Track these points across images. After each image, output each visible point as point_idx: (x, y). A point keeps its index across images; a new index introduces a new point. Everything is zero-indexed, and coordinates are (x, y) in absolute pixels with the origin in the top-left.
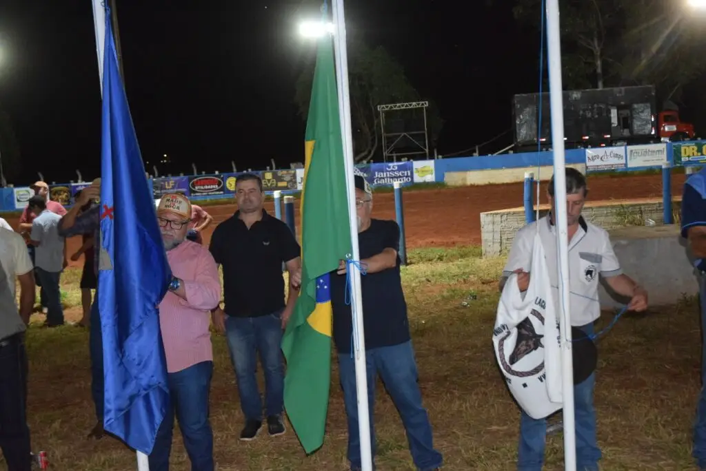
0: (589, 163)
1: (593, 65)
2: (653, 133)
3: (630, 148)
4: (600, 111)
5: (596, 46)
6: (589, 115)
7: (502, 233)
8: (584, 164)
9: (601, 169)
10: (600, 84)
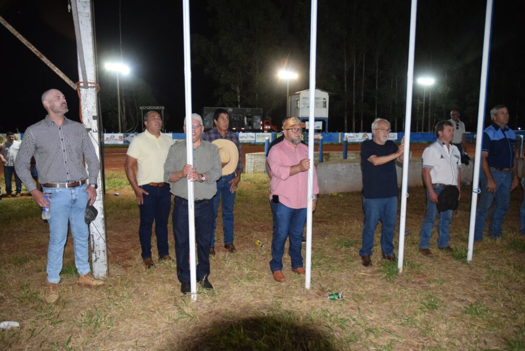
1: (237, 98)
2: (261, 128)
3: (257, 134)
4: (240, 117)
5: (238, 90)
6: (236, 119)
7: (255, 163)
9: (245, 142)
10: (239, 106)
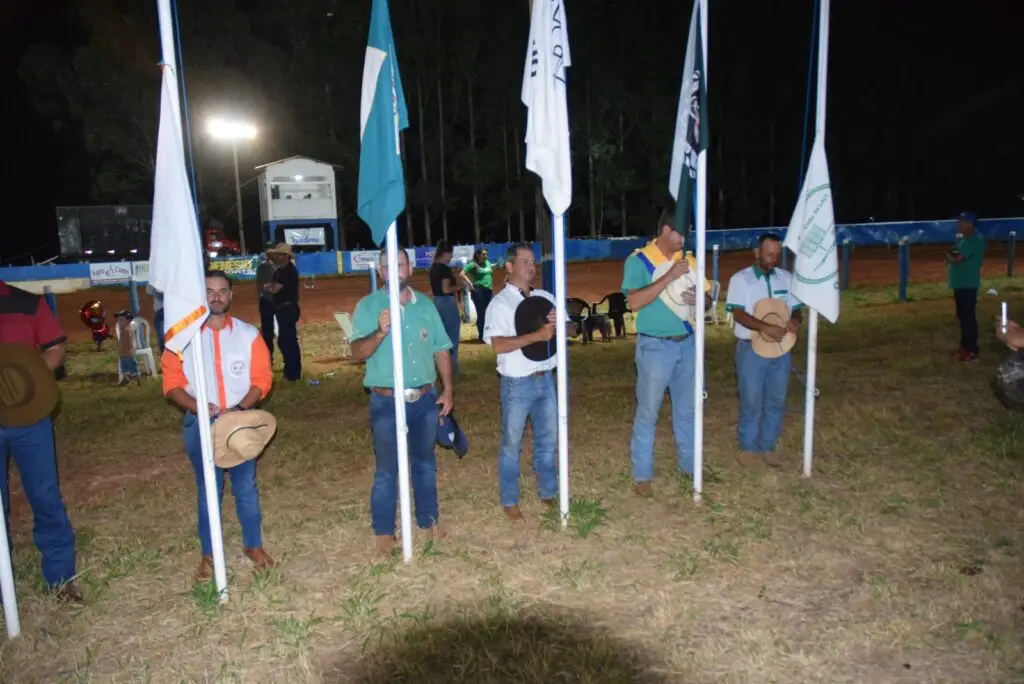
0: (94, 277)
3: (135, 264)
8: (87, 279)
9: (106, 283)
